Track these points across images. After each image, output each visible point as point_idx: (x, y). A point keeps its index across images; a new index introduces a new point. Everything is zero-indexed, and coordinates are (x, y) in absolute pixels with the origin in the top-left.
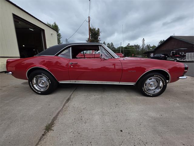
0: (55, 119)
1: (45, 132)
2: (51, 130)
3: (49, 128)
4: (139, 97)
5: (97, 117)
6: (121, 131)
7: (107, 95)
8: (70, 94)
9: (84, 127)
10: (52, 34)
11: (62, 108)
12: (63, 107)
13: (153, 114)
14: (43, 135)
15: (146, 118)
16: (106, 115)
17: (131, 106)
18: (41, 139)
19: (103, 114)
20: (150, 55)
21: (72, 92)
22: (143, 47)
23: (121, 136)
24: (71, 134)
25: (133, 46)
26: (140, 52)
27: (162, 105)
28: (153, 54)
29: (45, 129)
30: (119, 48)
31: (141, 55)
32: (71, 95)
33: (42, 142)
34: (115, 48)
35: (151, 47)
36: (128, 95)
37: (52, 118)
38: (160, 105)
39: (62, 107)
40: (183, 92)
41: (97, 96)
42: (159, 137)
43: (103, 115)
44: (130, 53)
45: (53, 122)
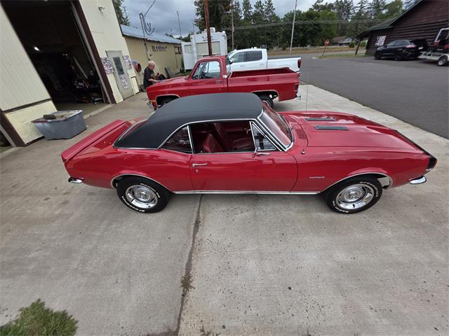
0: (189, 266)
1: (183, 290)
2: (191, 287)
3: (186, 284)
4: (323, 214)
5: (252, 264)
6: (290, 288)
7: (265, 210)
8: (197, 209)
9: (236, 282)
10: (100, 9)
11: (193, 245)
12: (194, 242)
13: (341, 256)
14: (183, 295)
15: (329, 263)
16: (265, 259)
17: (306, 238)
18: (182, 302)
19: (261, 256)
20: (376, 41)
21: (198, 204)
22: (362, 7)
23: (290, 296)
24: (221, 293)
25: (331, 6)
26: (348, 27)
27: (361, 235)
28: (384, 37)
29: (182, 286)
30: (290, 16)
31: (349, 36)
32: (198, 212)
33: (187, 306)
34: (277, 19)
35: (385, 7)
36: (304, 208)
37: (184, 266)
38: (357, 236)
39: (191, 243)
40: (411, 199)
41: (246, 213)
42: (341, 297)
43: (262, 259)
44: (320, 31)
45: (189, 272)
